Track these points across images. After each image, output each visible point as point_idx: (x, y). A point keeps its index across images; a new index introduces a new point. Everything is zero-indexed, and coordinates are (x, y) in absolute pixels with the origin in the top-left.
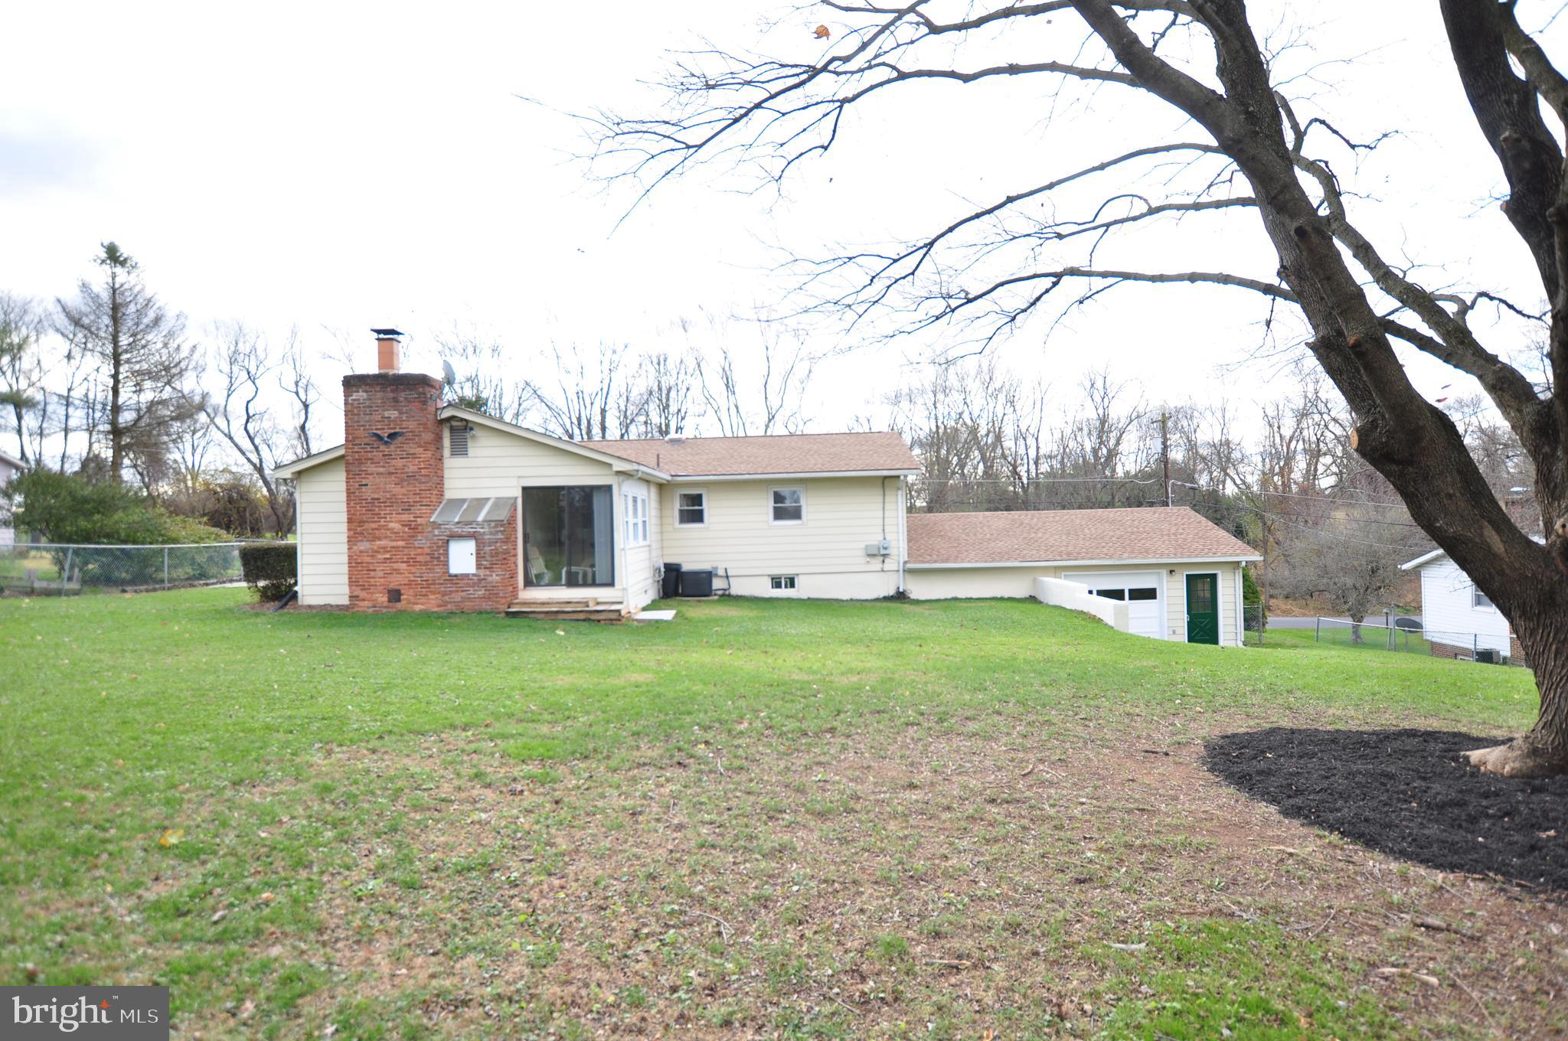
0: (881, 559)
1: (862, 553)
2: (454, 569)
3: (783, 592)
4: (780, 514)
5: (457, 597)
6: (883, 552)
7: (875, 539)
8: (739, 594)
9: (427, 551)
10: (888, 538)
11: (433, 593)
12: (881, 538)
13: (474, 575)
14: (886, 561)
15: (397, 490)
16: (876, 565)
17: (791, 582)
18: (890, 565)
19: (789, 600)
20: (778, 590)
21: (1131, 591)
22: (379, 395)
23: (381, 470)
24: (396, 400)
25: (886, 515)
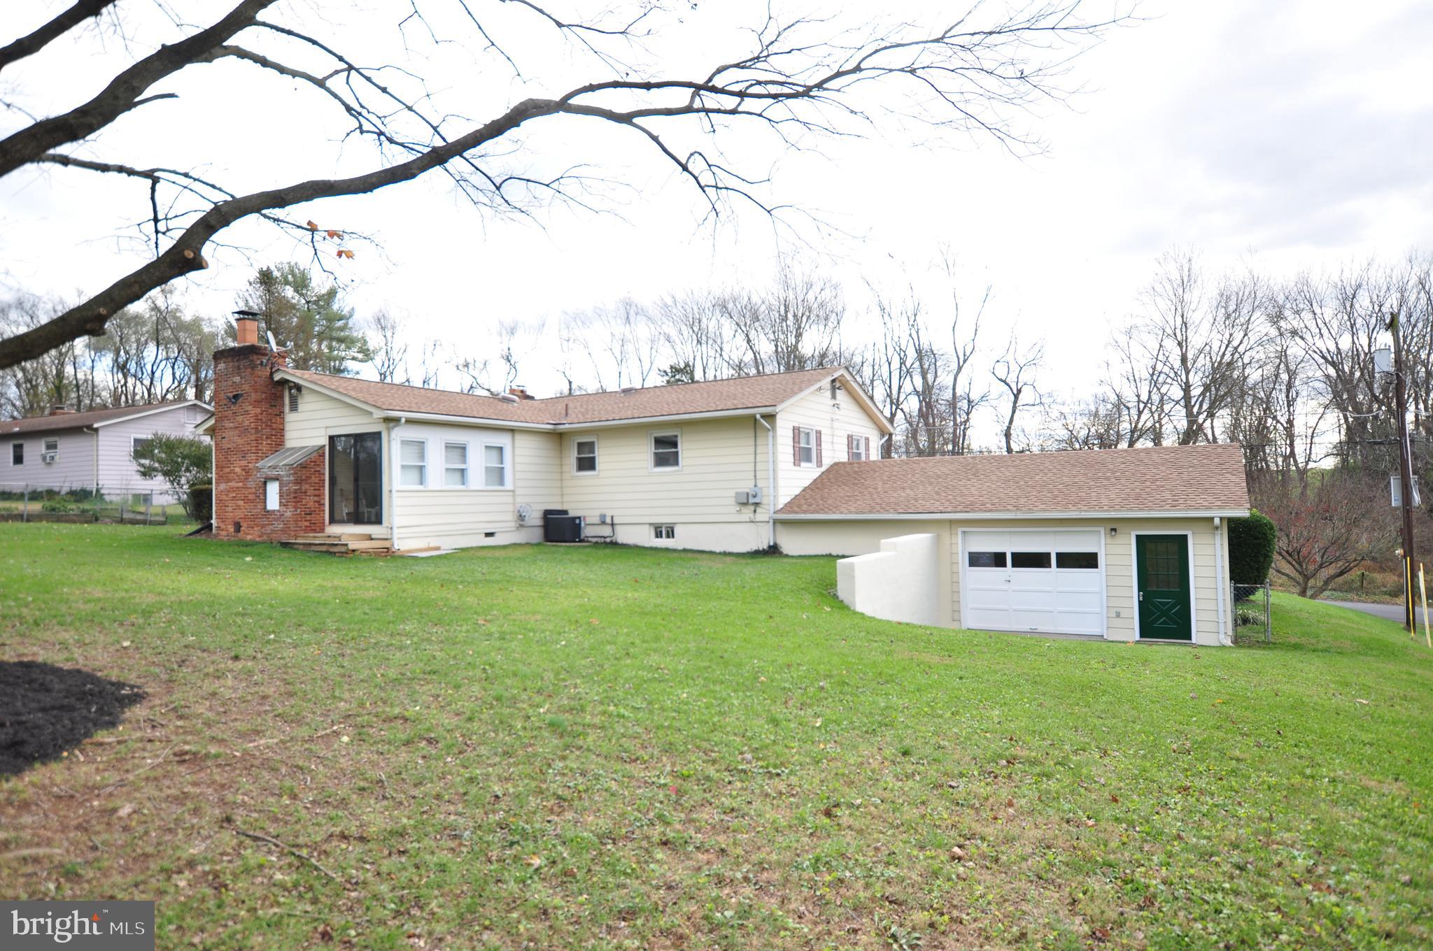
0: (752, 508)
1: (732, 501)
2: (269, 507)
3: (664, 542)
4: (661, 461)
5: (268, 529)
6: (751, 500)
7: (747, 486)
8: (625, 542)
9: (253, 490)
10: (760, 484)
11: (257, 526)
12: (752, 486)
13: (278, 511)
14: (758, 510)
15: (240, 441)
16: (747, 513)
17: (671, 534)
18: (762, 515)
19: (667, 550)
20: (659, 540)
21: (1059, 555)
22: (231, 364)
23: (232, 425)
24: (239, 368)
25: (758, 459)
